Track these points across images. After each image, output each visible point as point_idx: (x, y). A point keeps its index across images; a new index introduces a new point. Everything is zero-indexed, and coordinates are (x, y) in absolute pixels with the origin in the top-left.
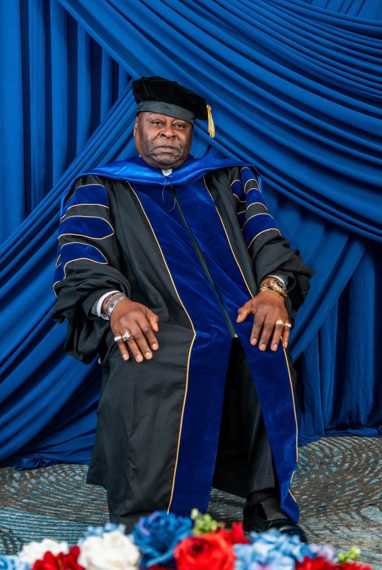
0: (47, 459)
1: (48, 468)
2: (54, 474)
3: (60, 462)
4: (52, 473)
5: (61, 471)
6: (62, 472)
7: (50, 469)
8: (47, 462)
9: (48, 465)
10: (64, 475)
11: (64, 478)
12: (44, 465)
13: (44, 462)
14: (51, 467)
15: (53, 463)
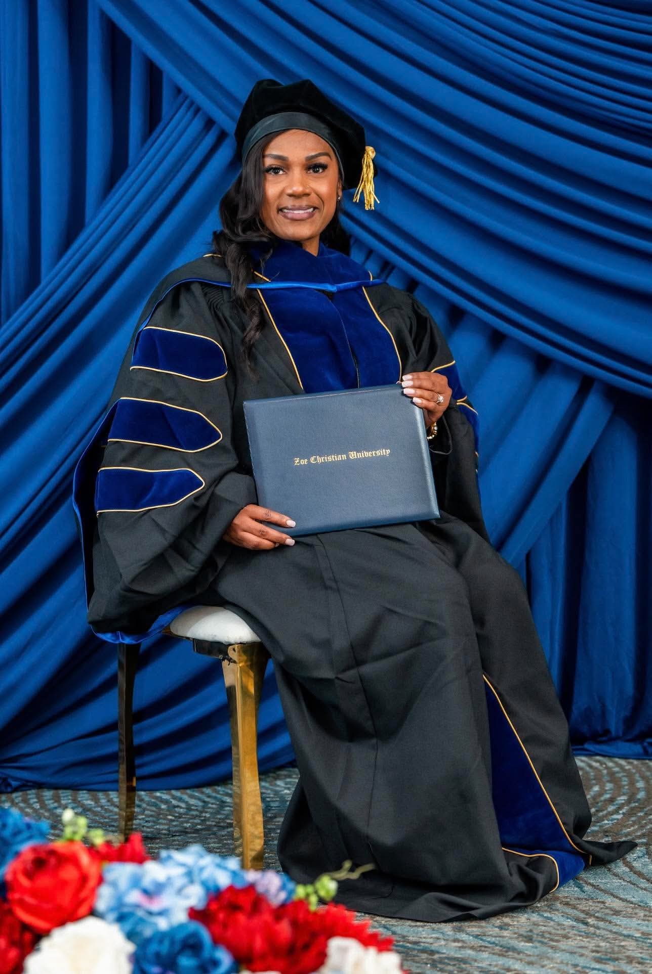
0: (16, 779)
1: (14, 795)
2: (22, 805)
3: (39, 786)
4: (17, 804)
5: (35, 800)
6: (37, 802)
7: (16, 797)
8: (14, 784)
9: (16, 790)
10: (38, 807)
11: (35, 810)
12: (9, 790)
13: (10, 785)
14: (20, 794)
15: (25, 786)
